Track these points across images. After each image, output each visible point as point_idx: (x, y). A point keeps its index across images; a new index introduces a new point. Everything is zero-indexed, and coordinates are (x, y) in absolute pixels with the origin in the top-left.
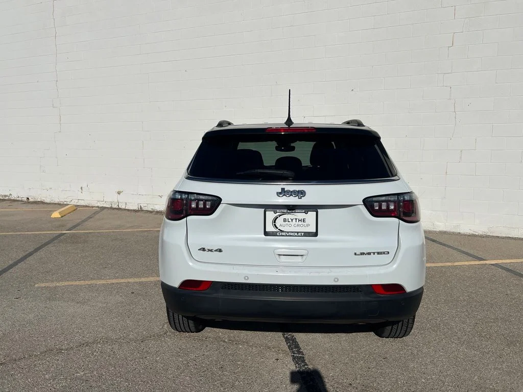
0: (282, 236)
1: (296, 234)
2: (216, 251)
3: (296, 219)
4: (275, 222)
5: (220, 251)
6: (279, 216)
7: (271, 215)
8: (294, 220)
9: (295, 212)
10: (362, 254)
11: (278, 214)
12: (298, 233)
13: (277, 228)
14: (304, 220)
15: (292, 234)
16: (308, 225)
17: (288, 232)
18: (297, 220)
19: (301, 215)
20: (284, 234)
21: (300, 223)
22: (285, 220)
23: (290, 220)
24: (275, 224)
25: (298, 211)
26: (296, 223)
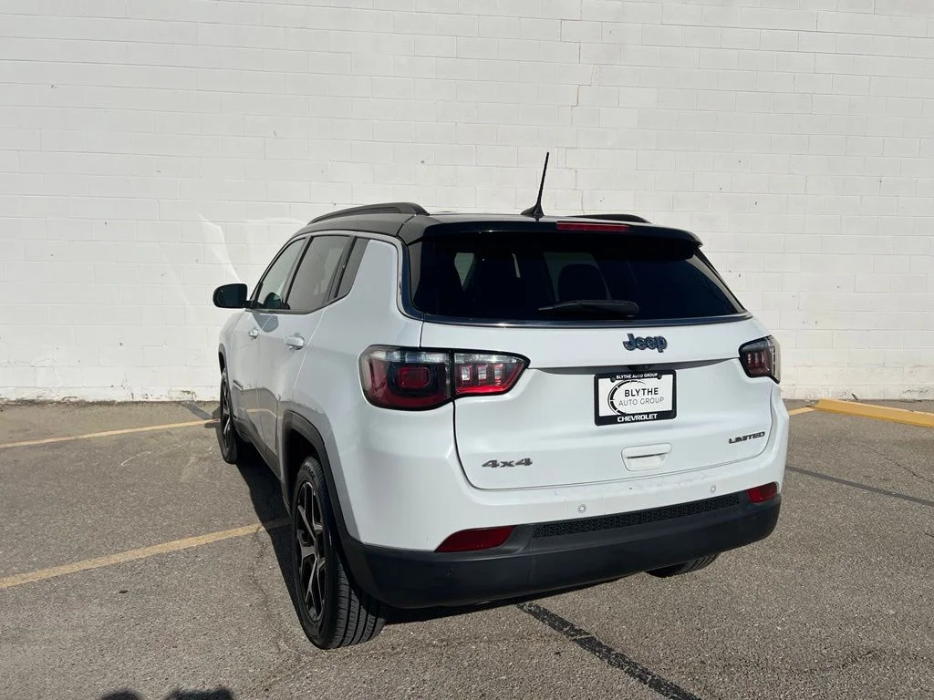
0: (625, 422)
1: (645, 417)
2: (518, 464)
3: (644, 390)
4: (612, 399)
6: (619, 386)
7: (606, 385)
8: (641, 392)
9: (644, 377)
10: (738, 439)
11: (617, 382)
12: (648, 414)
13: (615, 409)
14: (655, 391)
15: (640, 417)
16: (662, 399)
17: (634, 415)
18: (646, 391)
19: (650, 382)
20: (627, 418)
21: (650, 396)
22: (627, 393)
23: (635, 393)
24: (612, 403)
25: (648, 375)
26: (644, 397)
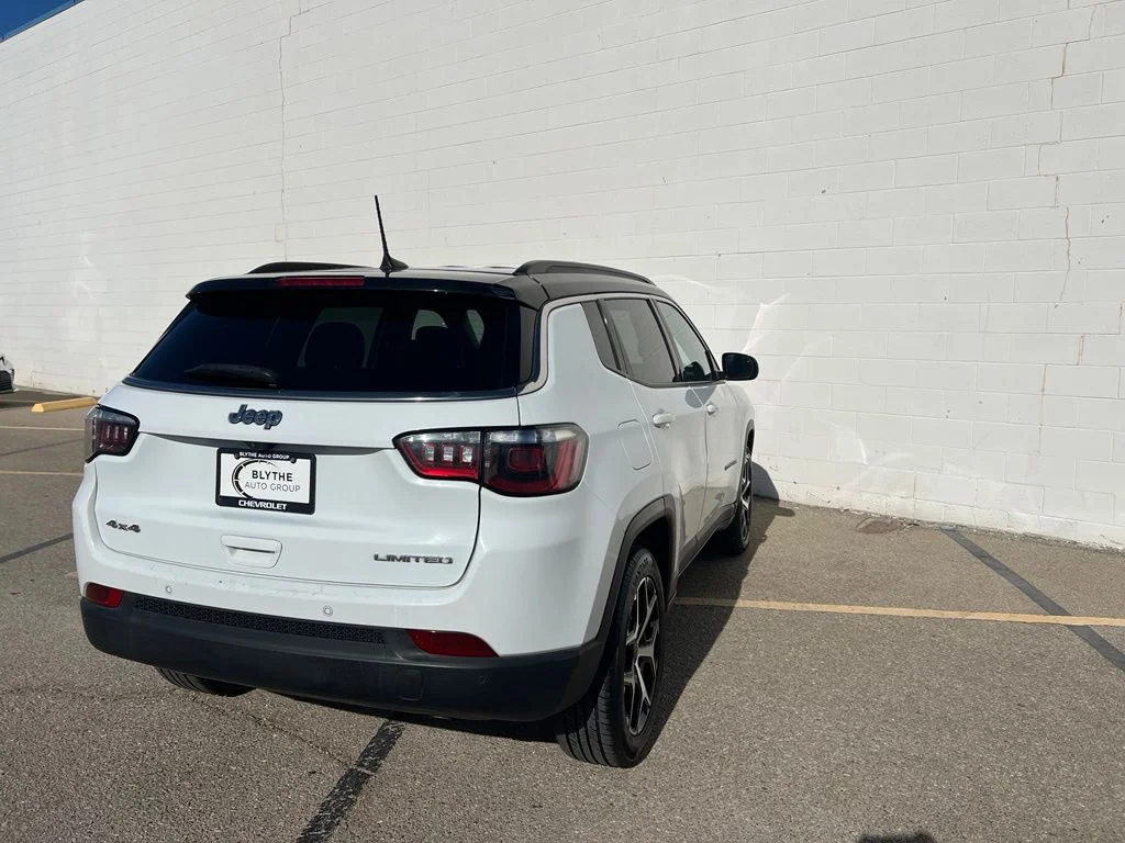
0: (247, 507)
1: (272, 506)
2: (131, 528)
3: (275, 473)
4: (236, 478)
5: (136, 528)
6: (245, 465)
7: (229, 461)
8: (272, 475)
9: (272, 459)
10: (391, 558)
11: (242, 460)
12: (276, 502)
13: (241, 490)
14: (289, 477)
15: (265, 505)
16: (297, 488)
17: (258, 501)
18: (277, 475)
19: (283, 466)
20: (250, 503)
21: (282, 482)
22: (255, 475)
23: (264, 475)
24: (237, 483)
25: (278, 456)
26: (274, 482)
